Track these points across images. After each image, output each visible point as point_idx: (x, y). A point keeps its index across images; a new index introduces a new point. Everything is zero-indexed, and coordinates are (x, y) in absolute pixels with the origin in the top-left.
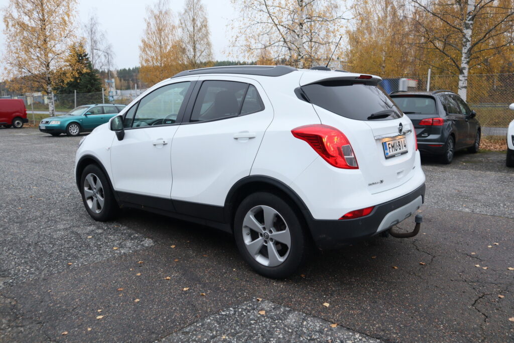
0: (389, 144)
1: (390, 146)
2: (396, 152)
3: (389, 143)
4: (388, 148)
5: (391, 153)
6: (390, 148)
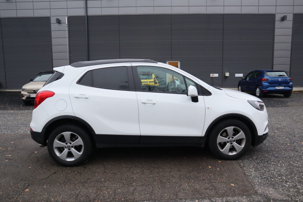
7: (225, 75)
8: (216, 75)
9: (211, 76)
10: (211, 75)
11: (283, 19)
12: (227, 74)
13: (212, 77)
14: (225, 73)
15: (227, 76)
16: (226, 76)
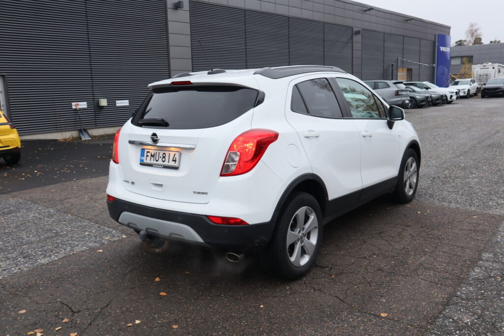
0: (149, 152)
1: (149, 154)
2: (155, 162)
3: (148, 150)
4: (145, 155)
5: (148, 160)
6: (147, 156)
7: (98, 103)
8: (83, 105)
9: (74, 107)
10: (74, 105)
11: (177, 6)
12: (104, 102)
13: (76, 110)
14: (98, 101)
15: (103, 106)
16: (100, 107)
